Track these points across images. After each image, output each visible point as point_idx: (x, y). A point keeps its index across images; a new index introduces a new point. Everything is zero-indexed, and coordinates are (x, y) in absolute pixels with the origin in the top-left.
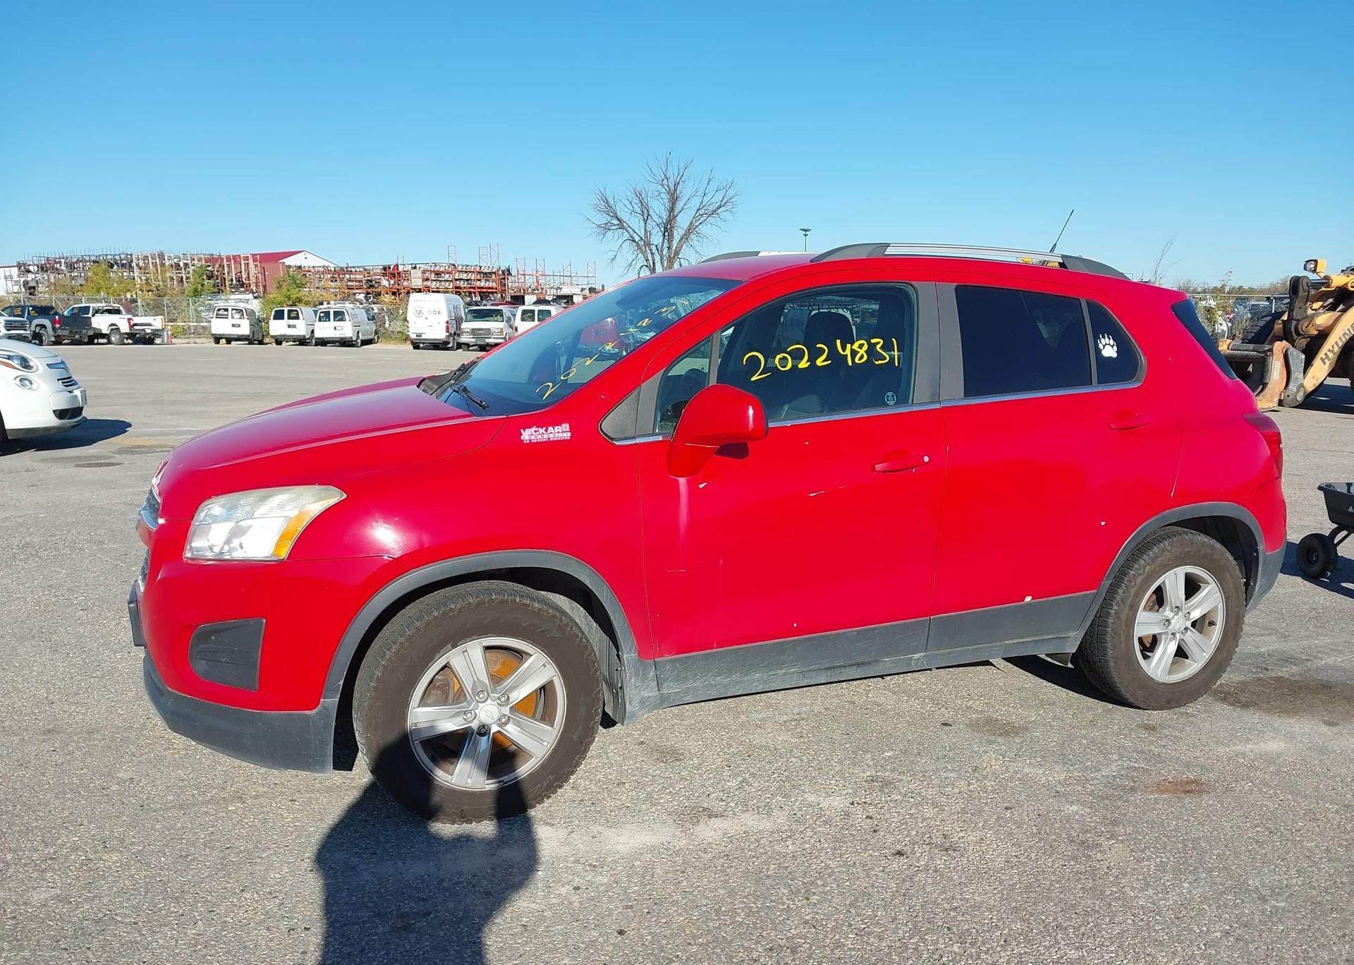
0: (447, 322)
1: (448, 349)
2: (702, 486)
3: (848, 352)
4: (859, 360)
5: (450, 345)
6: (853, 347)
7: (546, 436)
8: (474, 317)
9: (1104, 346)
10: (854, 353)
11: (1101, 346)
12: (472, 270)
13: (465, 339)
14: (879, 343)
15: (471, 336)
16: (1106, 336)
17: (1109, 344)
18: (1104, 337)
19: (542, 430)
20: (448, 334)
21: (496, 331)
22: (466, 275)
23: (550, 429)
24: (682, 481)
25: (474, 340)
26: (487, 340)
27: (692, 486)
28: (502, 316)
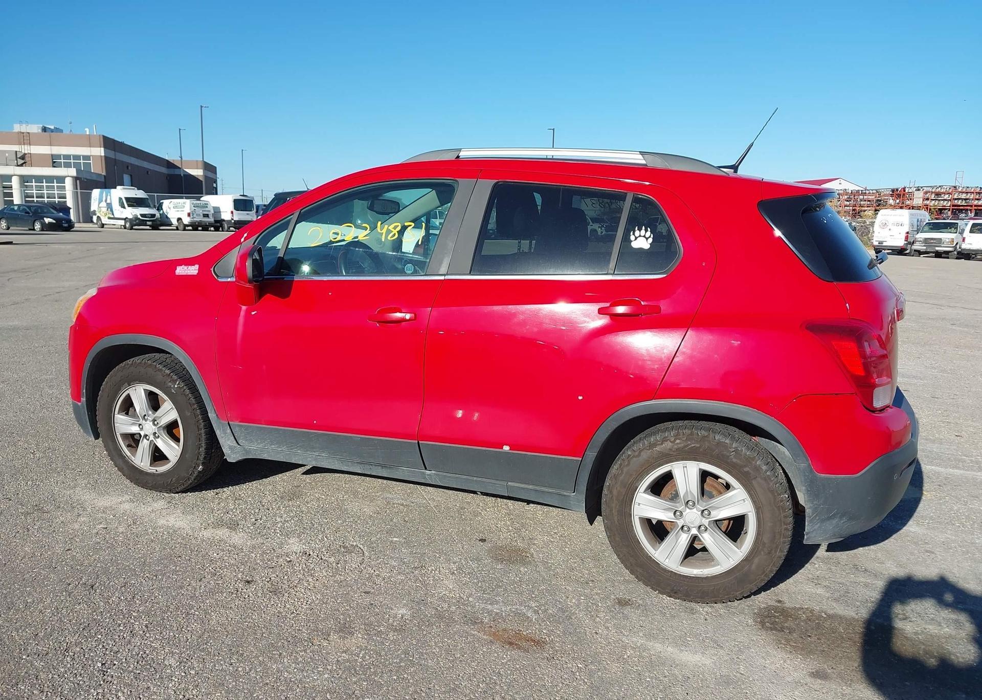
0: (908, 233)
1: (905, 255)
2: (253, 313)
3: (384, 231)
4: (391, 238)
5: (907, 252)
6: (389, 228)
7: (186, 271)
8: (931, 229)
9: (636, 238)
10: (389, 232)
11: (632, 238)
12: (972, 191)
13: (916, 247)
14: (410, 226)
15: (923, 245)
16: (644, 228)
17: (644, 236)
18: (640, 230)
19: (185, 267)
20: (906, 242)
21: (947, 241)
22: (965, 195)
23: (190, 267)
24: (244, 308)
25: (925, 248)
26: (937, 249)
27: (248, 312)
28: (956, 228)
